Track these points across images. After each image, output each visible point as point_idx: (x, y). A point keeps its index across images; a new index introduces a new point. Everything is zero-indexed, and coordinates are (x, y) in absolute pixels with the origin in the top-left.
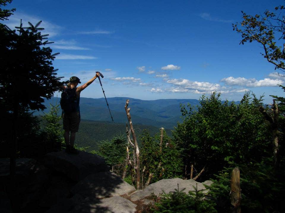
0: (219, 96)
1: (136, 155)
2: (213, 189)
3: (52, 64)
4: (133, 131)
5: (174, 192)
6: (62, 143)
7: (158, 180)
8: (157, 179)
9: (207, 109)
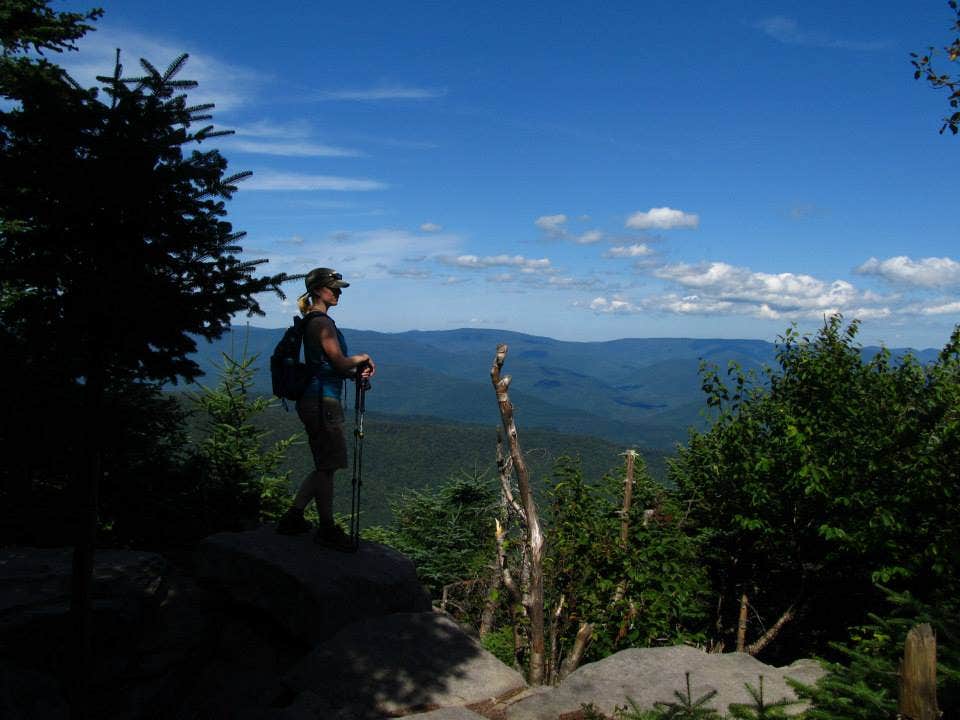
0: (852, 331)
1: (530, 552)
2: (825, 701)
3: (223, 213)
4: (520, 461)
5: (671, 705)
6: (263, 495)
7: (614, 652)
8: (606, 645)
9: (805, 382)
